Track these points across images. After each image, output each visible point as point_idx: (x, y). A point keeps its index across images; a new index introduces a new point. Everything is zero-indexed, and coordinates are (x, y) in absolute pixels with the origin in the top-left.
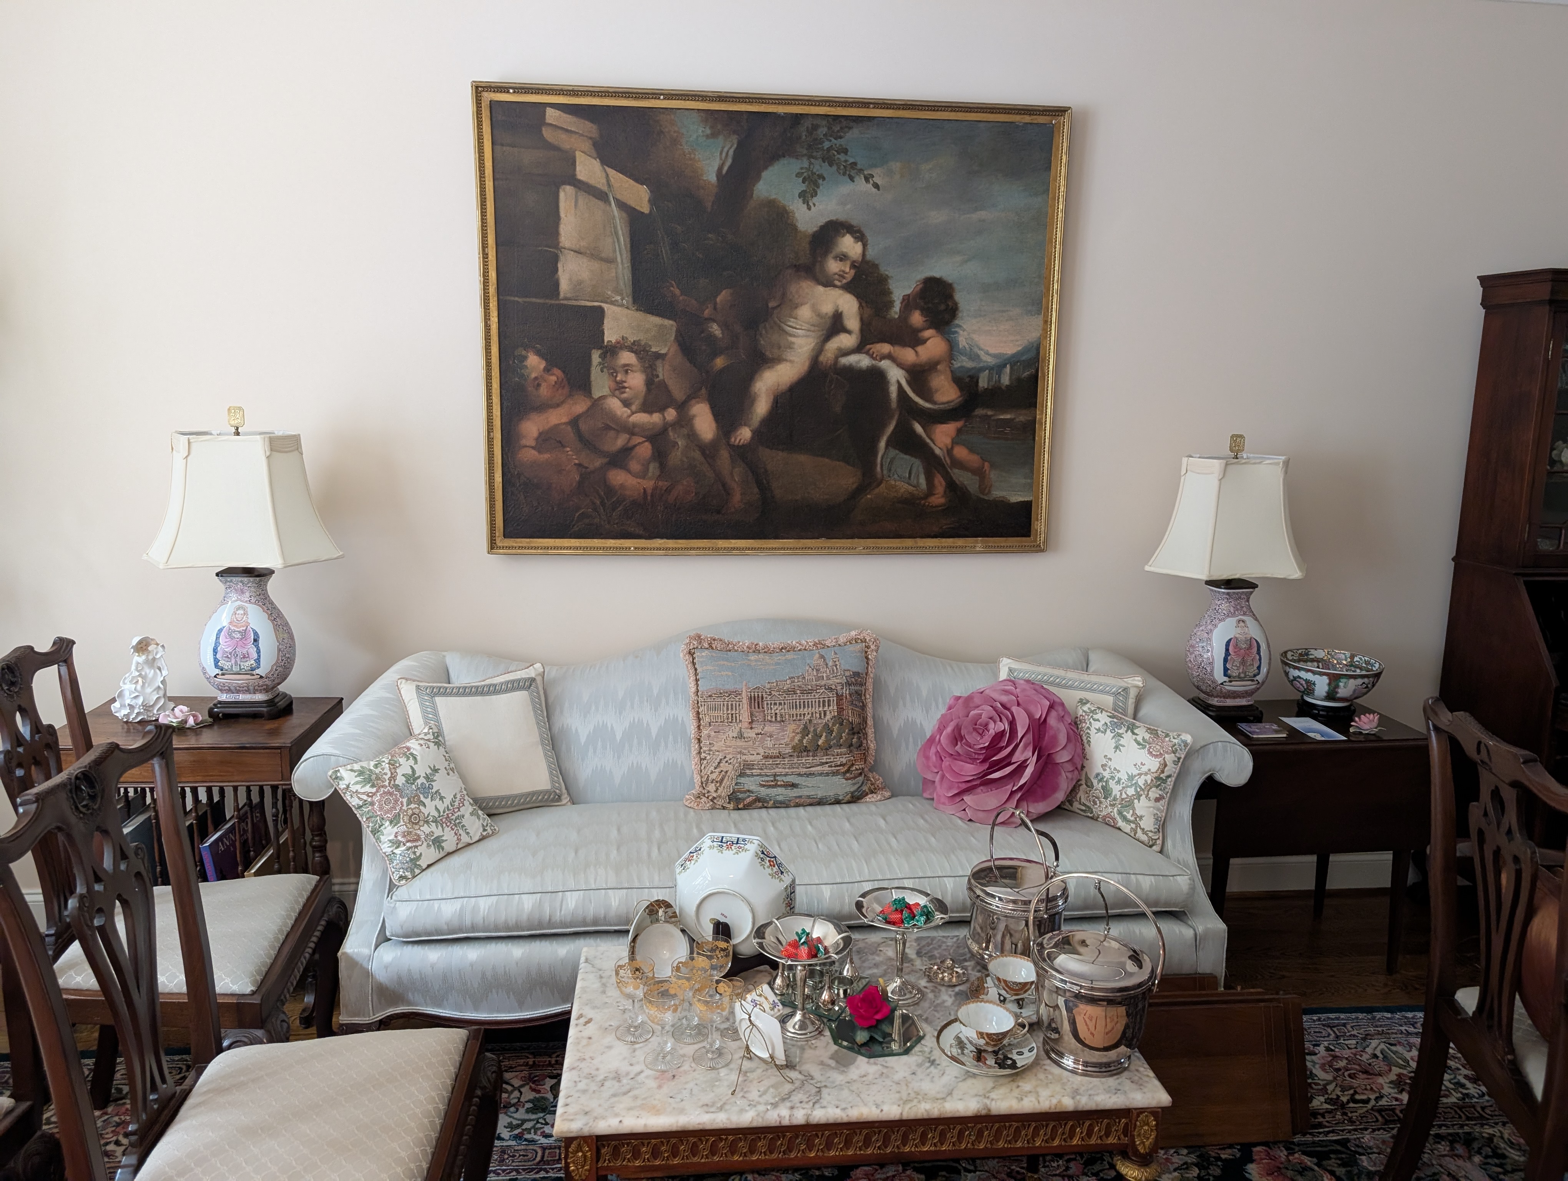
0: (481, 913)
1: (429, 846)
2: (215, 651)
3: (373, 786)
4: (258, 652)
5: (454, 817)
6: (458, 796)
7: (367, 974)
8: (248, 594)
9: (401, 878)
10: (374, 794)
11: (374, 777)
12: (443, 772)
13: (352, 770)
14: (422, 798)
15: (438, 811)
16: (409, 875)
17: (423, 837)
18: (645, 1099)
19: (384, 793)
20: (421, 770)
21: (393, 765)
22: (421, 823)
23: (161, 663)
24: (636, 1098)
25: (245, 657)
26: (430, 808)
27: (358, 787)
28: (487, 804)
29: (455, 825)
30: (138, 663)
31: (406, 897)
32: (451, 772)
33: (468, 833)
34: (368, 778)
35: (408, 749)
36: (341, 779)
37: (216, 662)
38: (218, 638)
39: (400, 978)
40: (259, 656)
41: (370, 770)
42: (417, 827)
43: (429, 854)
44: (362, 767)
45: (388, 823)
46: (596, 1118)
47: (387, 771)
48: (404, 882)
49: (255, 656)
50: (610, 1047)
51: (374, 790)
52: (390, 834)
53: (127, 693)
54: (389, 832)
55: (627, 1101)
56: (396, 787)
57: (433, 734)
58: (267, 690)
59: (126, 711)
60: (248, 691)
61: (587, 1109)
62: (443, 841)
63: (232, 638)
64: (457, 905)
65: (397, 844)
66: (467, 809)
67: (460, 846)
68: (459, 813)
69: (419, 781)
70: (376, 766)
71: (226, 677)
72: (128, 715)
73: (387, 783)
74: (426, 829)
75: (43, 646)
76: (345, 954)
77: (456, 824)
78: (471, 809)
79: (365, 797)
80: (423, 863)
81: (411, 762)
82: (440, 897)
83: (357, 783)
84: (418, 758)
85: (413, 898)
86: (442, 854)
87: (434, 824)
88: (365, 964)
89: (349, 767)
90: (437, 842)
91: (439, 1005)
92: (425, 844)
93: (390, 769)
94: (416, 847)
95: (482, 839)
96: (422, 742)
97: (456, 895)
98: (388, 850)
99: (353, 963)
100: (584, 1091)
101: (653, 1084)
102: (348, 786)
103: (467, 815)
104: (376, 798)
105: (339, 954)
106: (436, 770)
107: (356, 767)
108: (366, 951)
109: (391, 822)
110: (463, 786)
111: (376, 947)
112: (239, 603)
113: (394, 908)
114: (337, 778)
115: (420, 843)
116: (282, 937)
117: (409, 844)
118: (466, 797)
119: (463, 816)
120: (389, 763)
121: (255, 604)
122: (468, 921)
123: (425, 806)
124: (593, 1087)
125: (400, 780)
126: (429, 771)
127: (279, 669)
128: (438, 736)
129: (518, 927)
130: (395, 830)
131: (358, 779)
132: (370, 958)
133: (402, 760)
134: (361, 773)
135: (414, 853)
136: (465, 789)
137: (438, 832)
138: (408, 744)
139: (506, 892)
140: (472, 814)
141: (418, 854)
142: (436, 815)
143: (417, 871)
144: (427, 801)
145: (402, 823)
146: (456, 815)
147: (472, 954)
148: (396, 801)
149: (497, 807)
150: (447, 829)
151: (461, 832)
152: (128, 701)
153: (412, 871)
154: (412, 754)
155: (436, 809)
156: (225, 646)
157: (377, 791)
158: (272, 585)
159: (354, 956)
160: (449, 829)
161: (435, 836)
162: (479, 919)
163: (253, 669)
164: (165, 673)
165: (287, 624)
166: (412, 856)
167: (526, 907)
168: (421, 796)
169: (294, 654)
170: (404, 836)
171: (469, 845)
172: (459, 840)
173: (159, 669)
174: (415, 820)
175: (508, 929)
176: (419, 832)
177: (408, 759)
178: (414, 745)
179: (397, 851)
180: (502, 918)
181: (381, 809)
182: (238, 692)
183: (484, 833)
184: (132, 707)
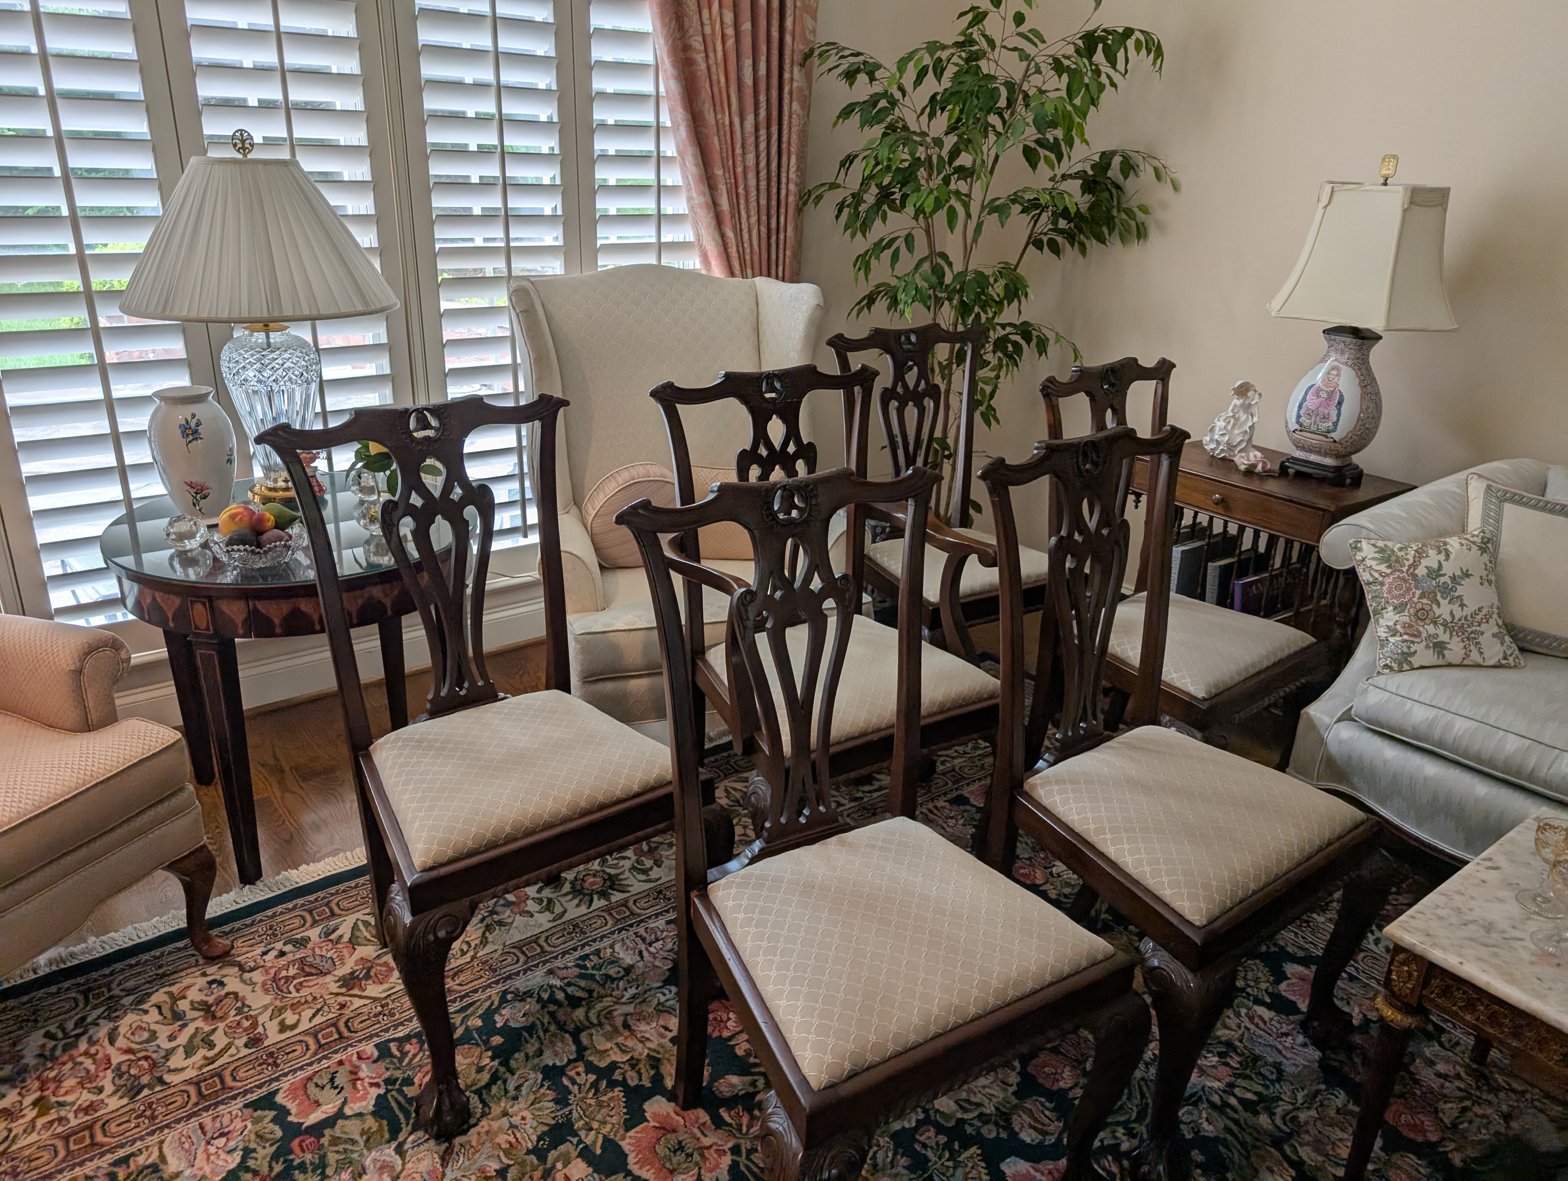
0: (1455, 731)
1: (1427, 647)
2: (1300, 407)
3: (1389, 567)
4: (1339, 415)
5: (1469, 630)
6: (1484, 611)
7: (1322, 741)
8: (1347, 356)
9: (1386, 666)
10: (1388, 575)
11: (1393, 558)
12: (1475, 580)
13: (1374, 545)
14: (1439, 597)
15: (1453, 616)
16: (1396, 668)
17: (1424, 635)
18: (1504, 962)
19: (1399, 577)
20: (1449, 569)
21: (1420, 554)
22: (1428, 621)
23: (1255, 410)
24: (1496, 955)
25: (1325, 418)
26: (1444, 609)
27: (1373, 563)
28: (1526, 636)
29: (1468, 639)
30: (1235, 406)
31: (1382, 685)
32: (1486, 583)
33: (1481, 653)
34: (1387, 557)
35: (1445, 544)
36: (1360, 550)
37: (1299, 416)
38: (1306, 394)
39: (1350, 757)
40: (1338, 419)
41: (1393, 551)
42: (1421, 623)
43: (1424, 655)
44: (1386, 546)
45: (1391, 608)
46: (1436, 945)
47: (1410, 557)
48: (1388, 671)
49: (1335, 419)
50: (1500, 900)
51: (1389, 571)
52: (1389, 620)
53: (1217, 429)
54: (1389, 617)
55: (1484, 952)
56: (1414, 576)
57: (1483, 538)
58: (1337, 456)
59: (1213, 446)
60: (1319, 453)
61: (1431, 932)
62: (1446, 648)
63: (1318, 396)
64: (1431, 713)
65: (1394, 632)
66: (1490, 629)
67: (1465, 662)
68: (1478, 628)
69: (1442, 580)
70: (1401, 549)
71: (1303, 433)
72: (1213, 450)
73: (1405, 569)
74: (1431, 629)
75: (1148, 361)
76: (1307, 713)
77: (1471, 638)
78: (1496, 630)
79: (1377, 575)
80: (1416, 661)
81: (1442, 557)
82: (1416, 698)
83: (1374, 559)
84: (1452, 556)
85: (1388, 688)
86: (1441, 662)
87: (1442, 628)
88: (1322, 731)
89: (1372, 542)
90: (1439, 647)
91: (1382, 803)
92: (1424, 643)
93: (1414, 557)
94: (1413, 642)
95: (1498, 666)
96: (1464, 542)
97: (1433, 703)
98: (1383, 635)
99: (1312, 725)
100: (1441, 918)
101: (1526, 956)
102: (1364, 559)
103: (1488, 634)
104: (1387, 580)
105: (1302, 712)
106: (1467, 575)
107: (1380, 544)
108: (1327, 720)
109: (1395, 609)
110: (1496, 603)
111: (1339, 721)
112: (1336, 363)
113: (1366, 690)
114: (1356, 548)
115: (1418, 640)
116: (1252, 671)
117: (1405, 637)
118: (1495, 616)
119: (1482, 633)
120: (1416, 551)
121: (1351, 366)
122: (1437, 733)
123: (1439, 605)
124: (1454, 920)
125: (1421, 571)
126: (1458, 573)
127: (1354, 437)
128: (1488, 542)
129: (1491, 763)
130: (1397, 617)
131: (1377, 555)
132: (1328, 727)
133: (1432, 553)
134: (1382, 550)
135: (1409, 648)
136: (1498, 608)
137: (1444, 637)
138: (1448, 540)
139: (1491, 723)
140: (1494, 635)
141: (1412, 650)
142: (1449, 619)
143: (1406, 667)
144: (1444, 602)
145: (1406, 613)
146: (1474, 628)
147: (1431, 769)
148: (1408, 590)
149: (1538, 645)
150: (1456, 639)
151: (1472, 648)
152: (1216, 437)
153: (1400, 664)
154: (1446, 550)
155: (1452, 613)
156: (1311, 402)
157: (1391, 574)
158: (1376, 352)
159: (1315, 720)
160: (1459, 639)
161: (1439, 639)
162: (1449, 738)
163: (1328, 432)
164: (1255, 419)
165: (1378, 394)
166: (1406, 650)
167: (1508, 747)
168: (1439, 595)
169: (1377, 427)
170: (1404, 627)
171: (1479, 666)
172: (1467, 655)
173: (1252, 415)
174: (1422, 615)
175: (1480, 761)
176: (1421, 629)
177: (1439, 553)
178: (1454, 543)
179: (1392, 639)
180: (1476, 746)
181: (1390, 592)
182: (1311, 451)
183: (1504, 662)
184: (1218, 443)
